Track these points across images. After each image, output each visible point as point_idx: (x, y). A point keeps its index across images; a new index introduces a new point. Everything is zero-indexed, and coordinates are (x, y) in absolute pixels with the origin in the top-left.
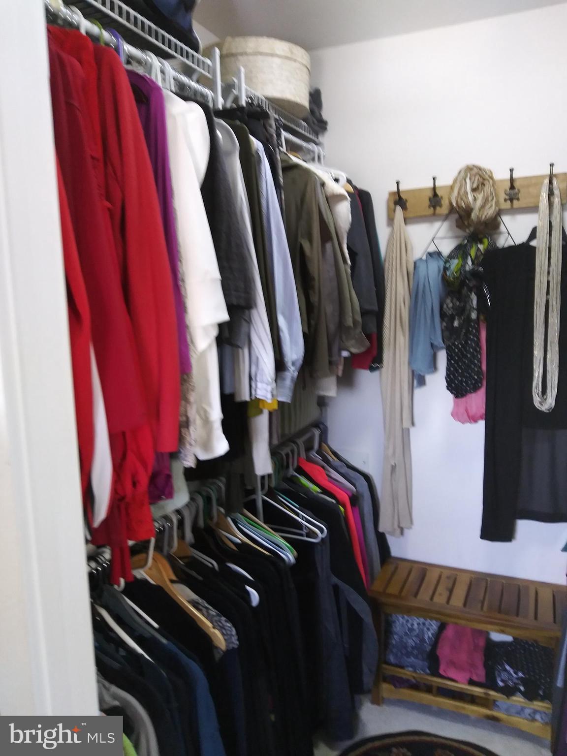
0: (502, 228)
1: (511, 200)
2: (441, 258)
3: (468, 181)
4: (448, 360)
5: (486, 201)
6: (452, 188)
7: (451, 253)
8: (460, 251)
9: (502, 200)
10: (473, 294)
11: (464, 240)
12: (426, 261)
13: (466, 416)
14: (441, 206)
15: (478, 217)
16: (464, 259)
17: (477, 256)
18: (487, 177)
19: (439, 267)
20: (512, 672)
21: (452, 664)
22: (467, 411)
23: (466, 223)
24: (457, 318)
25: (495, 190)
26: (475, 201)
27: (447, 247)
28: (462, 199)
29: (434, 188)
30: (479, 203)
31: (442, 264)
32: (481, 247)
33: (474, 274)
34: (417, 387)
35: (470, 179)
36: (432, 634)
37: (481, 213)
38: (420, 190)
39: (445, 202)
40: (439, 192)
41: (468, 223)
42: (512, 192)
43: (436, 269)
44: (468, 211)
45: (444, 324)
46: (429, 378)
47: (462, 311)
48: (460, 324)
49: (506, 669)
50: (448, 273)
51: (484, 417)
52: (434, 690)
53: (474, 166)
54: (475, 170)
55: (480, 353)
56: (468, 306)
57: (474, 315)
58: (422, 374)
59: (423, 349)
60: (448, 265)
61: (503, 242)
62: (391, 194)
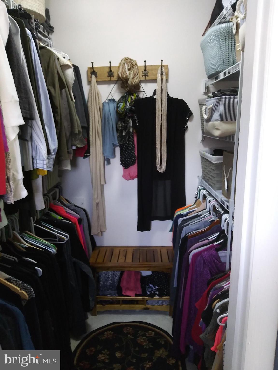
0: (141, 89)
1: (145, 76)
2: (115, 102)
3: (126, 65)
4: (121, 151)
5: (135, 75)
6: (119, 68)
7: (119, 100)
8: (123, 99)
9: (141, 76)
10: (130, 119)
11: (125, 94)
12: (108, 103)
13: (129, 177)
14: (113, 77)
15: (131, 83)
16: (126, 103)
17: (131, 102)
18: (134, 64)
19: (114, 106)
20: (153, 287)
21: (128, 289)
22: (129, 174)
23: (126, 85)
24: (124, 131)
25: (138, 70)
26: (130, 75)
27: (117, 97)
28: (124, 74)
29: (110, 67)
30: (132, 76)
31: (116, 105)
32: (133, 97)
33: (130, 110)
34: (107, 165)
35: (127, 64)
36: (118, 278)
37: (133, 81)
38: (103, 68)
39: (115, 75)
40: (112, 70)
41: (127, 86)
42: (145, 72)
43: (113, 108)
44: (127, 80)
45: (118, 134)
46: (112, 160)
47: (126, 128)
48: (126, 134)
49: (150, 286)
50: (119, 109)
51: (137, 176)
52: (121, 302)
53: (128, 58)
54: (129, 60)
55: (134, 147)
56: (128, 125)
57: (131, 130)
58: (109, 158)
59: (109, 146)
60: (118, 106)
61: (142, 96)
62: (90, 68)
